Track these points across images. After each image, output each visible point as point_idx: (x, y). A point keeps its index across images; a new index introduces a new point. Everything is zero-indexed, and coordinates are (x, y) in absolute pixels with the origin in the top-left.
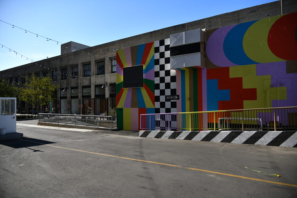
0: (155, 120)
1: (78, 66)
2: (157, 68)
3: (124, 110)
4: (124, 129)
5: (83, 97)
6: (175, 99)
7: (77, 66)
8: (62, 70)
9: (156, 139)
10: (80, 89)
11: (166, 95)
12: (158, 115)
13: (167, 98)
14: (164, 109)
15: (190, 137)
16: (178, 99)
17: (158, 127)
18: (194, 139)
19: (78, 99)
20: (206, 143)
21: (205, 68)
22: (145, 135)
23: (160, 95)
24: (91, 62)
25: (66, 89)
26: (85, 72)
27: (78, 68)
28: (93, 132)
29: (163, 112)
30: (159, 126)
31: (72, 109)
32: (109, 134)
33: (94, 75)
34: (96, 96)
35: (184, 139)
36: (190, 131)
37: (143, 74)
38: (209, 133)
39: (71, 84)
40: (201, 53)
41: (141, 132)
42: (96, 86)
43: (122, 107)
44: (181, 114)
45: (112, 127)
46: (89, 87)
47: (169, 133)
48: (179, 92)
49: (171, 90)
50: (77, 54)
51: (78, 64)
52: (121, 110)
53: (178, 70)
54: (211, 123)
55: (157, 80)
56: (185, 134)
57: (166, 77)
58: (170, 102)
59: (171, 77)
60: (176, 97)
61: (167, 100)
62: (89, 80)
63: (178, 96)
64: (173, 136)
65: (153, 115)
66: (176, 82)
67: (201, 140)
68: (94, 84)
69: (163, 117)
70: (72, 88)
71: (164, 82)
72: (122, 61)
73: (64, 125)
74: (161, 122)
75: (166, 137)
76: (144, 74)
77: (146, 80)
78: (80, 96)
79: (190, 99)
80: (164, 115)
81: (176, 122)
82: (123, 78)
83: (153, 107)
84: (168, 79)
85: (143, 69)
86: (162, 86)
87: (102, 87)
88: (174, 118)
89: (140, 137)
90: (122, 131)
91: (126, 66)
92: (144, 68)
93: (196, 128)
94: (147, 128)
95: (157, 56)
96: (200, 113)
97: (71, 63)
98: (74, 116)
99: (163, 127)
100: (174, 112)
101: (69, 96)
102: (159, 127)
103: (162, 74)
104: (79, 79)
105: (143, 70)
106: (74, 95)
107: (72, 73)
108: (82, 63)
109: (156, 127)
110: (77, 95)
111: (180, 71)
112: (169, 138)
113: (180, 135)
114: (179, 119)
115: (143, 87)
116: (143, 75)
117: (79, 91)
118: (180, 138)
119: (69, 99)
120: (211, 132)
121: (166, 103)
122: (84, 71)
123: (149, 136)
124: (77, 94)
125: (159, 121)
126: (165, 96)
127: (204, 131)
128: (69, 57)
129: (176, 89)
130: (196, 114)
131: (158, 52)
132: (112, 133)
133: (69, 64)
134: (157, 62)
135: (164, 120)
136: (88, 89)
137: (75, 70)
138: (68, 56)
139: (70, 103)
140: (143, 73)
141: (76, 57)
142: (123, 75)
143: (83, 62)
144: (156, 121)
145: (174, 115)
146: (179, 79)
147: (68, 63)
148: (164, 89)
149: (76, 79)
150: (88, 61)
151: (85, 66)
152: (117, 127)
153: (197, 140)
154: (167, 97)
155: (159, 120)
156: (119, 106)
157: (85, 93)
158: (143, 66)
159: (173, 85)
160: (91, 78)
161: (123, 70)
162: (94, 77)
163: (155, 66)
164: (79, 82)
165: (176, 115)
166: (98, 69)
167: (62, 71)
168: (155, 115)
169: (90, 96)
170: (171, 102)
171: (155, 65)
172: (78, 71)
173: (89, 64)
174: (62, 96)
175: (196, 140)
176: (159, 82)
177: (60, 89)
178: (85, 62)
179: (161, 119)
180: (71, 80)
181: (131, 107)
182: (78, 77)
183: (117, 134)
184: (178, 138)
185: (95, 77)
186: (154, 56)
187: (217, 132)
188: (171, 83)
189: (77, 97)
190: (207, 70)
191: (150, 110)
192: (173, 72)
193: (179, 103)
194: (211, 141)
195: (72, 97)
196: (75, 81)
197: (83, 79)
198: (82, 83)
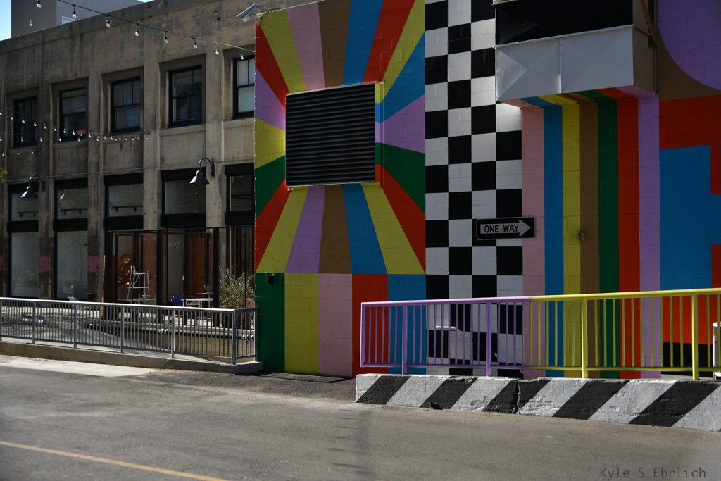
0: (424, 330)
1: (85, 88)
2: (436, 97)
3: (286, 282)
4: (287, 367)
5: (110, 223)
6: (516, 236)
7: (81, 86)
8: (16, 102)
9: (431, 411)
10: (95, 190)
11: (473, 217)
12: (439, 307)
13: (483, 232)
14: (468, 280)
15: (581, 406)
16: (530, 234)
17: (438, 361)
18: (600, 415)
19: (85, 233)
20: (655, 436)
21: (653, 94)
22: (380, 394)
23: (451, 218)
24: (143, 67)
25: (35, 185)
26: (118, 111)
27: (86, 95)
28: (149, 377)
29: (461, 290)
30: (446, 356)
31: (61, 278)
32: (221, 390)
33: (159, 127)
34: (166, 221)
35: (558, 415)
36: (584, 379)
37: (374, 124)
38: (667, 388)
39: (54, 167)
40: (634, 27)
41: (365, 381)
42: (167, 176)
43: (282, 271)
44: (544, 301)
45: (236, 359)
46: (136, 178)
47: (489, 385)
48: (533, 206)
49: (501, 194)
50: (82, 35)
51: (87, 78)
52: (276, 281)
53: (530, 105)
54: (677, 346)
55: (436, 152)
56: (558, 391)
57: (476, 139)
58: (494, 249)
59: (500, 136)
60: (523, 228)
61: (480, 239)
62: (133, 148)
63: (530, 221)
64: (509, 401)
65: (417, 305)
66: (519, 157)
67: (634, 422)
68: (158, 169)
69: (461, 315)
70: (60, 185)
71: (469, 161)
72: (282, 66)
73: (24, 346)
74: (451, 336)
75: (472, 404)
76: (377, 125)
77: (388, 149)
78: (95, 218)
79: (583, 235)
80: (469, 305)
81: (519, 336)
82: (287, 143)
83: (419, 271)
84: (483, 147)
85: (374, 100)
86: (460, 177)
87: (193, 181)
88: (511, 318)
89: (361, 400)
90: (281, 375)
91: (298, 87)
92: (378, 98)
93: (610, 364)
94: (392, 363)
95: (437, 42)
96: (628, 300)
97: (56, 72)
98: (69, 306)
99: (460, 362)
100: (510, 291)
101: (48, 217)
102: (446, 361)
103: (460, 122)
104: (91, 144)
105: (373, 105)
106: (69, 216)
107: (62, 117)
108: (104, 76)
109: (431, 360)
110: (83, 216)
111: (542, 110)
112: (487, 410)
113: (538, 397)
114: (534, 324)
115: (373, 179)
116: (374, 129)
117: (93, 198)
118: (537, 412)
119: (47, 234)
120: (677, 384)
121: (477, 252)
122: (113, 109)
123: (401, 397)
124: (80, 211)
125: (446, 333)
126: (470, 221)
127: (646, 381)
128: (48, 47)
129: (520, 191)
130: (609, 301)
131: (443, 23)
132: (233, 385)
133: (48, 78)
134: (436, 71)
135: (468, 329)
136: (130, 188)
137: (75, 106)
138: (44, 43)
139: (50, 250)
140: (373, 120)
141: (77, 48)
142: (287, 129)
143: (111, 68)
144: (431, 332)
145: (511, 307)
146: (533, 146)
147: (42, 75)
148: (469, 188)
149: (78, 147)
150: (131, 65)
151: (117, 88)
152: (258, 357)
153: (614, 418)
154: (483, 226)
155: (446, 327)
156: (268, 265)
157: (117, 208)
158: (373, 85)
159: (508, 175)
160: (142, 139)
161: (287, 106)
162: (156, 138)
163: (426, 86)
164: (92, 158)
165: (519, 308)
166: (174, 101)
167: (17, 108)
168: (424, 305)
169: (139, 221)
170: (499, 249)
171: (428, 82)
172: (87, 109)
173: (134, 78)
174: (15, 218)
175: (610, 421)
176: (443, 160)
177: (6, 186)
178: (119, 69)
179: (452, 323)
180: (54, 150)
181: (319, 272)
182: (85, 137)
183: (257, 388)
184: (527, 407)
185: (162, 137)
186: (421, 44)
187: (704, 384)
188: (499, 164)
189: (81, 224)
190: (662, 105)
191: (405, 285)
192: (508, 116)
193: (534, 252)
194: (678, 424)
195: (60, 226)
196: (74, 155)
197: (107, 147)
198: (105, 163)
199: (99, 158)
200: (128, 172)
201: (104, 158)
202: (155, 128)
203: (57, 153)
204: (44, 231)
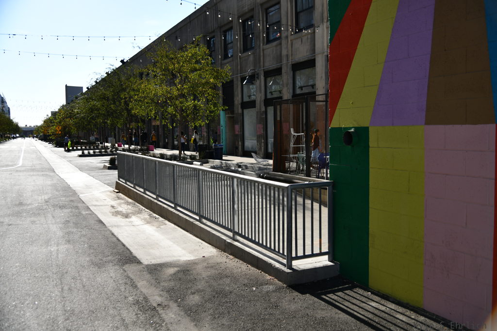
1: (279, 3)
10: (286, 75)
25: (252, 79)
26: (299, 16)
27: (280, 8)
33: (325, 21)
46: (310, 63)
52: (356, 140)
62: (309, 40)
70: (269, 74)
78: (286, 96)
101: (261, 97)
104: (284, 43)
119: (260, 109)
122: (297, 14)
124: (279, 91)
136: (307, 71)
139: (263, 120)
149: (276, 46)
157: (301, 88)
160: (314, 32)
162: (323, 29)
164: (284, 52)
169: (312, 95)
174: (246, 99)
177: (239, 78)
180: (263, 50)
195: (268, 102)
196: (274, 52)
197: (293, 43)
198: (292, 55)
199: (288, 51)
200: (306, 59)
201: (292, 51)
202: (323, 22)
203: (265, 53)
204: (258, 107)
